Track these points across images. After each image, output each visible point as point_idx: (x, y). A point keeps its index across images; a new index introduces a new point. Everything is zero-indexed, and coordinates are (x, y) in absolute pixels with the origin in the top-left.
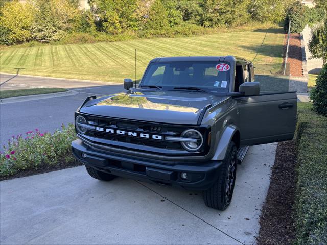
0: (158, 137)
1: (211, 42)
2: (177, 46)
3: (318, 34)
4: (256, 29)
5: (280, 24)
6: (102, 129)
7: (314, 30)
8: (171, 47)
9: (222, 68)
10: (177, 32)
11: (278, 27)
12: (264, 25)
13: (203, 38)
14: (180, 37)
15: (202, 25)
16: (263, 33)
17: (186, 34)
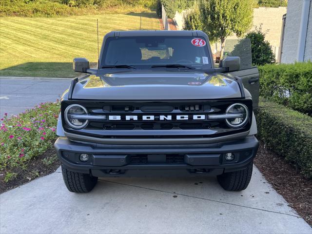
0: (200, 117)
1: (83, 24)
2: (41, 27)
3: (191, 20)
4: (129, 12)
5: (151, 8)
6: (118, 118)
7: (186, 16)
8: (34, 29)
9: (198, 43)
10: (36, 11)
11: (150, 11)
12: (136, 8)
13: (71, 19)
14: (40, 16)
15: (67, 4)
16: (137, 17)
17: (48, 14)
